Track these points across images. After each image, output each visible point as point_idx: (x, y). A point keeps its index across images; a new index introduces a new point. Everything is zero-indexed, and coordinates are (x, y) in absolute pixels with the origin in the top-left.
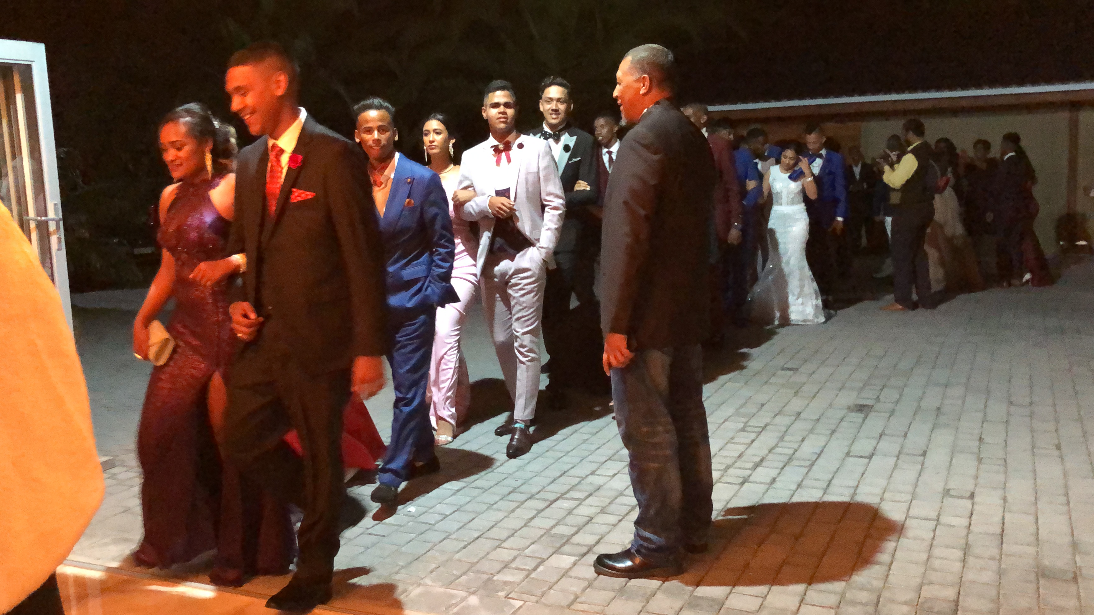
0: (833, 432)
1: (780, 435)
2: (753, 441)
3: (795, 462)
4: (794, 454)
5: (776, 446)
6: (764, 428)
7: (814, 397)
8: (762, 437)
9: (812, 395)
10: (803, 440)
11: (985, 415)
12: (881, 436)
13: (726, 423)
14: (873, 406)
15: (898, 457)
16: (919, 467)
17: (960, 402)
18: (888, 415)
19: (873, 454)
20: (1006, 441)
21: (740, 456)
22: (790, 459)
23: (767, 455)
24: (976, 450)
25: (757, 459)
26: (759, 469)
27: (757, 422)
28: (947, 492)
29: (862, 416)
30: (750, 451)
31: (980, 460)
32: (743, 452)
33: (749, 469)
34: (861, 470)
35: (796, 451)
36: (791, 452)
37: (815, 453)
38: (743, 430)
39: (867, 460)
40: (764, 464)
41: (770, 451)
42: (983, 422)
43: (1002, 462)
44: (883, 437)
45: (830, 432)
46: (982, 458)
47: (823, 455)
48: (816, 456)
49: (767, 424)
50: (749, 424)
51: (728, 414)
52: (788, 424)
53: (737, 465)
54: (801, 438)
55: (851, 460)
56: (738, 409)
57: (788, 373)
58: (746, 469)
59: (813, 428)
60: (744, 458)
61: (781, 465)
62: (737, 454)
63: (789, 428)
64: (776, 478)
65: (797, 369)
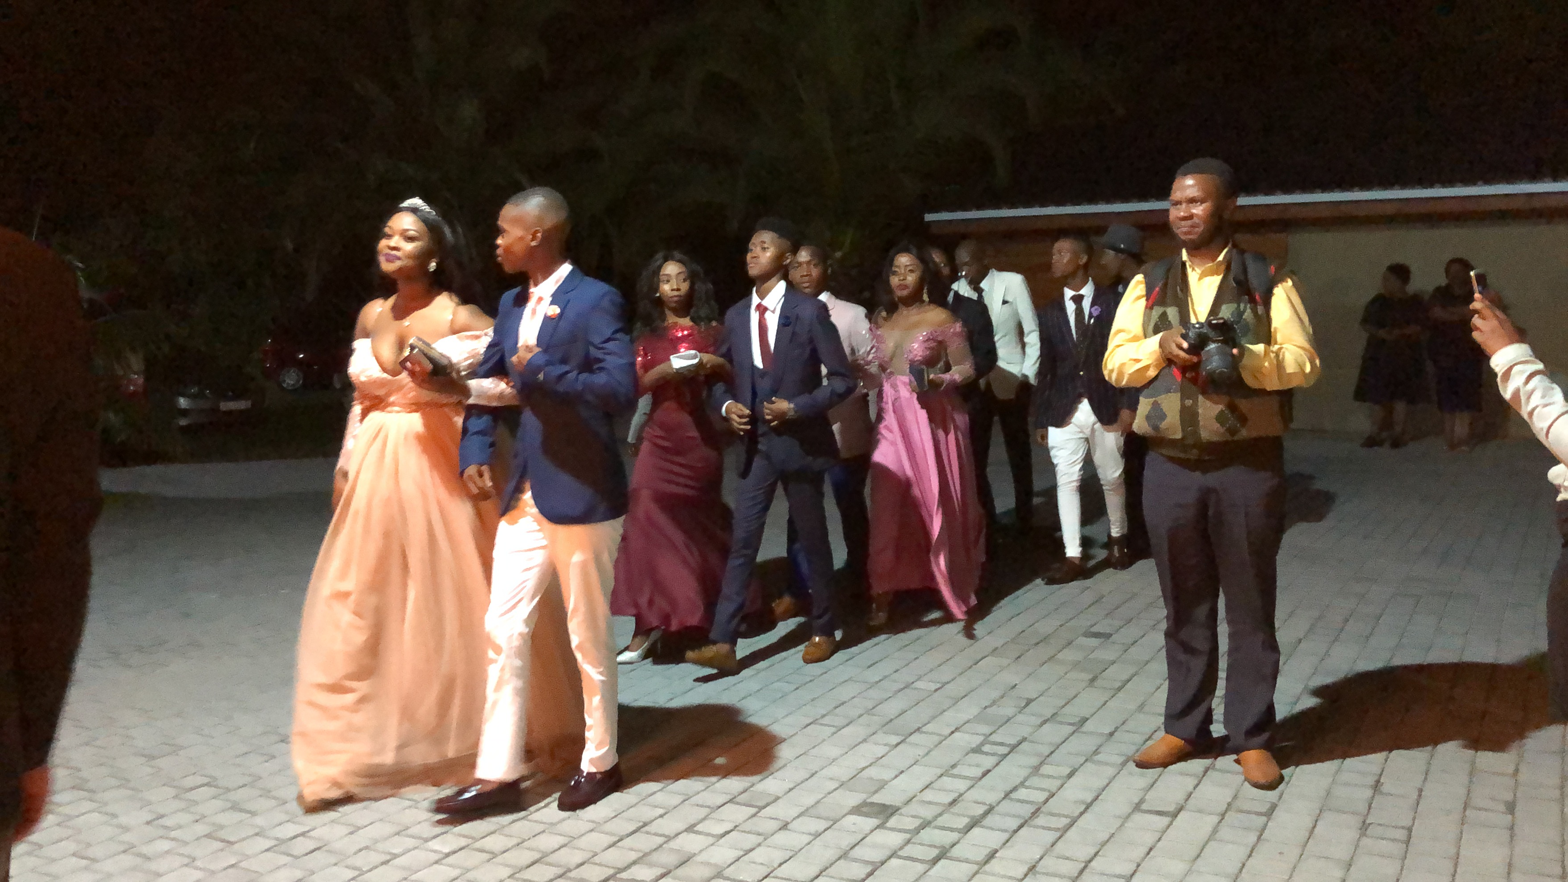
1: (1035, 761)
2: (986, 774)
3: (1041, 820)
4: (1046, 801)
5: (1022, 784)
6: (1013, 748)
7: (1119, 689)
8: (1004, 767)
9: (1118, 685)
10: (1071, 775)
13: (956, 734)
16: (1252, 838)
19: (1180, 809)
21: (954, 802)
22: (1035, 814)
23: (999, 802)
24: (1363, 808)
25: (980, 810)
26: (976, 831)
27: (1008, 735)
30: (973, 795)
31: (1364, 828)
32: (961, 795)
33: (958, 830)
34: (1149, 839)
35: (1052, 795)
36: (1041, 797)
37: (1083, 802)
38: (977, 750)
39: (1166, 821)
40: (988, 821)
41: (1007, 795)
43: (1402, 835)
46: (1370, 824)
47: (1095, 808)
48: (1082, 808)
49: (1024, 739)
50: (995, 738)
51: (965, 717)
52: (1058, 740)
53: (940, 821)
54: (1067, 771)
55: (1138, 817)
56: (986, 707)
57: (1094, 642)
58: (952, 830)
59: (1096, 752)
60: (955, 809)
61: (1014, 824)
62: (948, 799)
63: (1058, 747)
64: (996, 851)
65: (1110, 635)
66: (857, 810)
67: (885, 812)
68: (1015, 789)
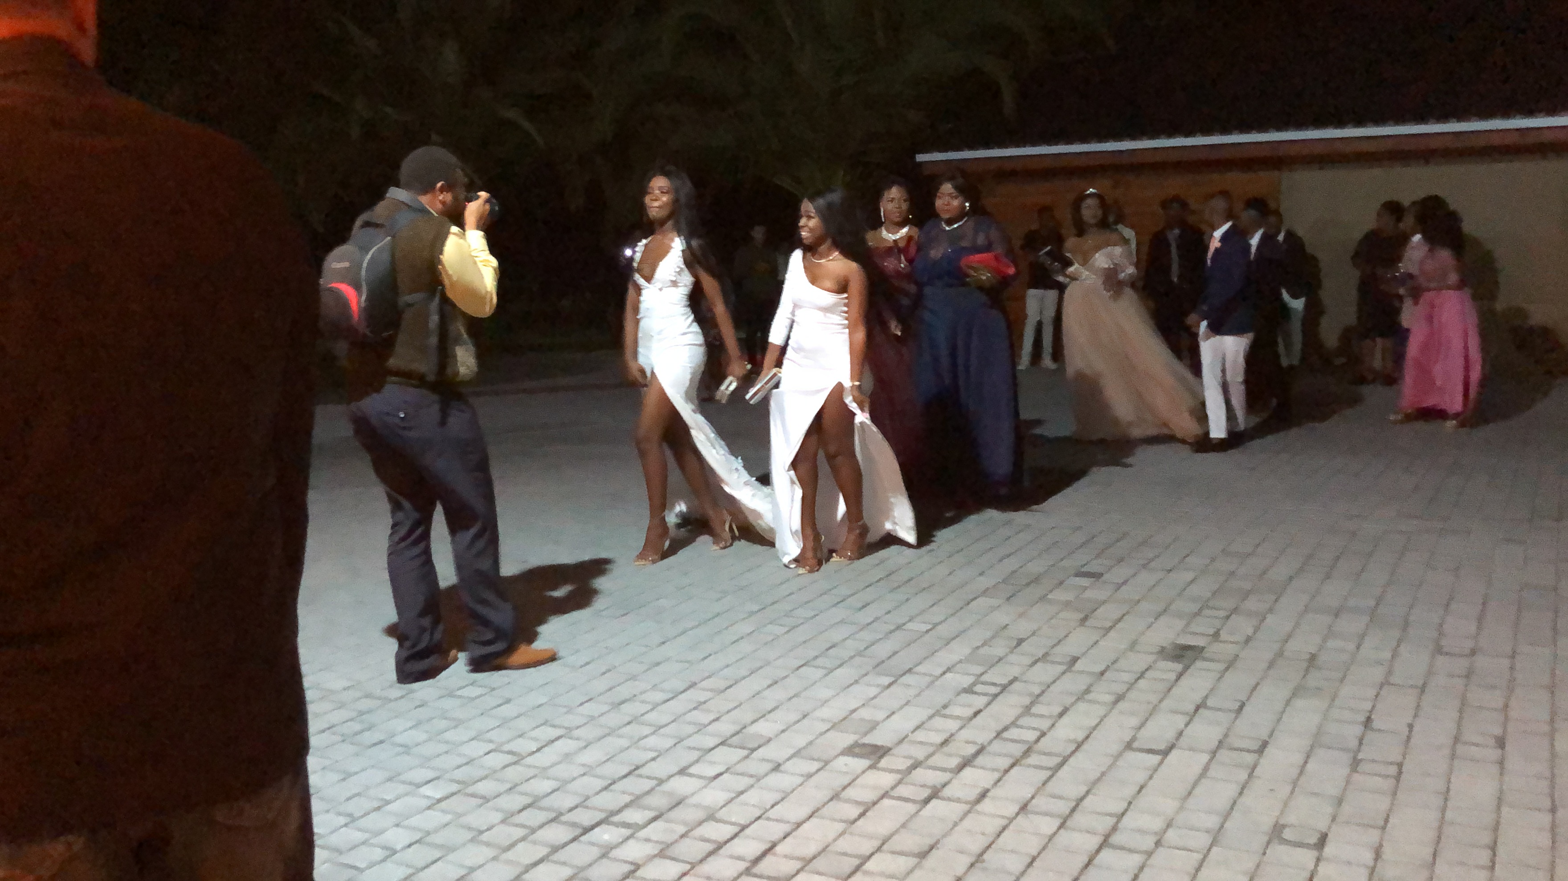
0: (1120, 698)
1: (1027, 701)
2: (976, 714)
3: (1033, 759)
4: (1038, 740)
5: (1014, 724)
6: (1004, 688)
7: (1110, 629)
8: (995, 707)
9: (1108, 624)
10: (1061, 715)
11: (1390, 672)
12: (1198, 709)
13: (949, 675)
14: (1203, 648)
16: (1243, 776)
17: (1351, 646)
18: (1221, 666)
19: (1172, 747)
20: (1411, 727)
21: (945, 742)
22: (1027, 753)
23: (990, 742)
24: (1354, 743)
25: (971, 750)
26: (967, 772)
27: (998, 676)
28: (1277, 833)
29: (1179, 667)
30: (965, 734)
31: (1355, 764)
32: (952, 735)
33: (951, 771)
34: (1141, 777)
35: (1043, 734)
36: (1031, 736)
37: (1075, 741)
38: (969, 690)
39: (1155, 759)
40: (980, 760)
41: (998, 735)
42: (1382, 686)
43: (1393, 770)
44: (1201, 711)
45: (1113, 698)
46: (1361, 760)
47: (1085, 747)
48: (1073, 747)
49: (1015, 679)
50: (985, 678)
51: (956, 658)
52: (1049, 679)
53: (931, 762)
54: (1059, 709)
55: (1131, 756)
56: (978, 648)
57: (1084, 582)
58: (944, 770)
59: (1087, 691)
60: (945, 749)
61: (1007, 762)
62: (938, 739)
63: (1049, 687)
64: (987, 791)
65: (1101, 575)
66: (850, 751)
67: (877, 753)
68: (1006, 729)
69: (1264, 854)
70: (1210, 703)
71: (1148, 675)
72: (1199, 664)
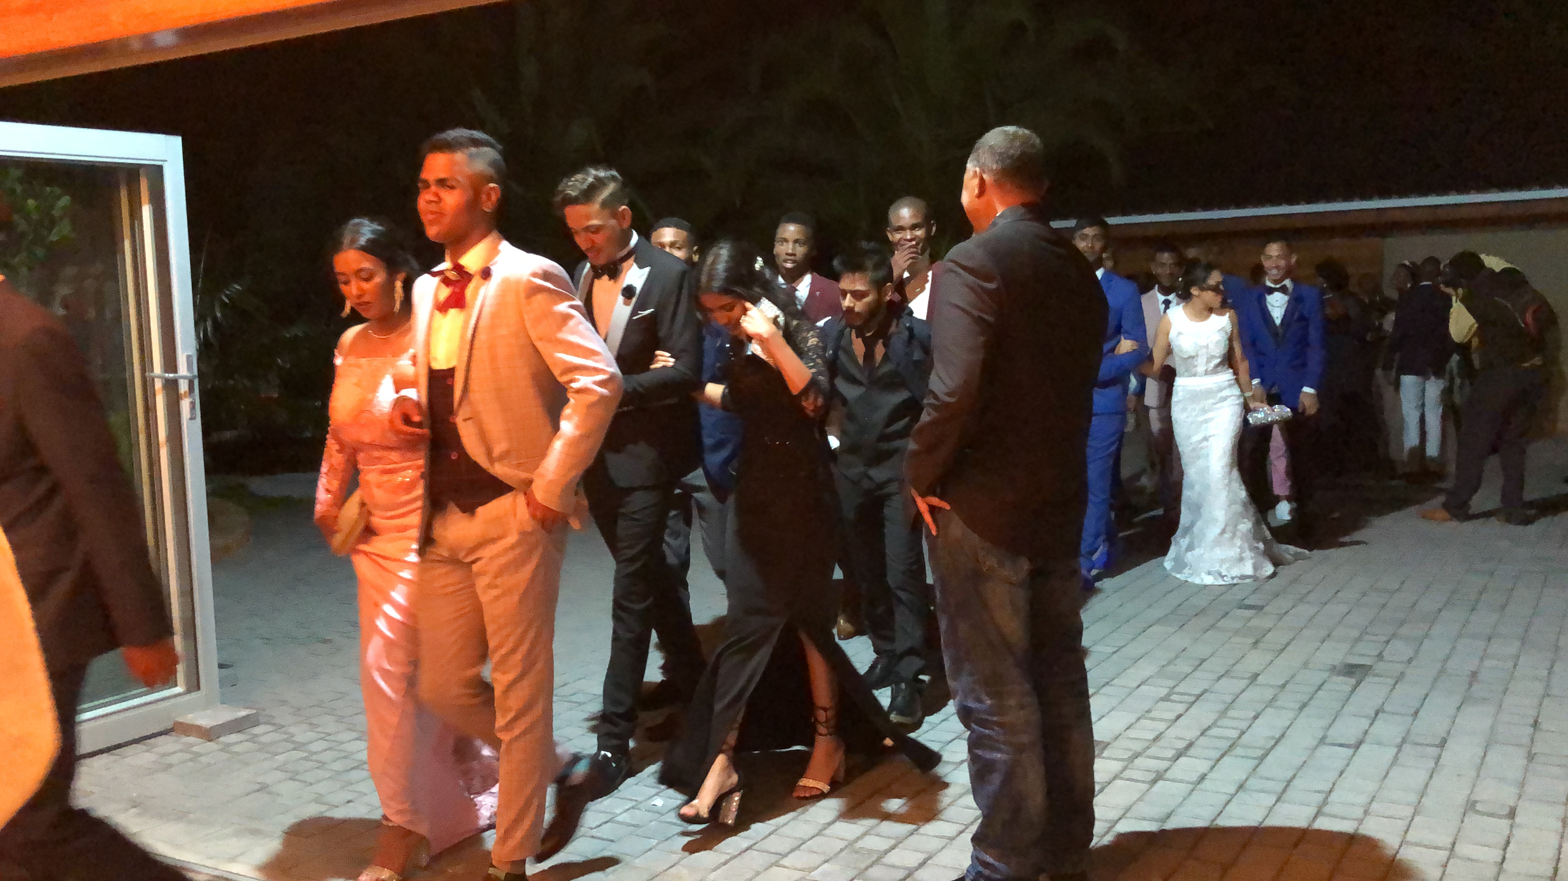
0: (1304, 706)
1: (1222, 707)
2: (1179, 717)
3: (1238, 751)
4: (1239, 737)
5: (1214, 724)
6: (1198, 697)
7: (1282, 651)
8: (1193, 710)
9: (1280, 647)
10: (1256, 717)
11: (1548, 686)
12: (1377, 714)
13: (1143, 687)
14: (1371, 667)
15: (1400, 747)
16: (1430, 764)
17: (1510, 665)
18: (1392, 682)
19: (1360, 743)
21: (1157, 739)
22: (1233, 746)
23: (1197, 739)
24: (1527, 741)
25: (1181, 745)
26: (1182, 760)
27: (1189, 688)
28: (1471, 806)
29: (1353, 681)
30: (1172, 732)
31: (1531, 757)
32: (1161, 733)
33: (1169, 760)
34: (1339, 764)
35: (1243, 733)
36: (1234, 734)
37: (1273, 738)
38: (1166, 699)
39: (1350, 751)
40: (1192, 751)
41: (1203, 733)
42: (1543, 698)
43: (1565, 761)
44: (1380, 715)
45: (1297, 706)
46: (1535, 754)
47: (1283, 742)
48: (1273, 742)
49: (1205, 691)
50: (1177, 689)
51: (1147, 673)
52: (1237, 691)
53: (1150, 752)
54: (1253, 714)
55: (1325, 750)
56: (1163, 666)
57: (1248, 613)
58: (1163, 759)
59: (1274, 699)
60: (1161, 743)
61: (1217, 755)
62: (1151, 736)
63: (1237, 697)
64: (1206, 775)
65: (1262, 607)
68: (1209, 728)
69: (1462, 822)
70: (1387, 708)
71: (1325, 686)
72: (1369, 679)
